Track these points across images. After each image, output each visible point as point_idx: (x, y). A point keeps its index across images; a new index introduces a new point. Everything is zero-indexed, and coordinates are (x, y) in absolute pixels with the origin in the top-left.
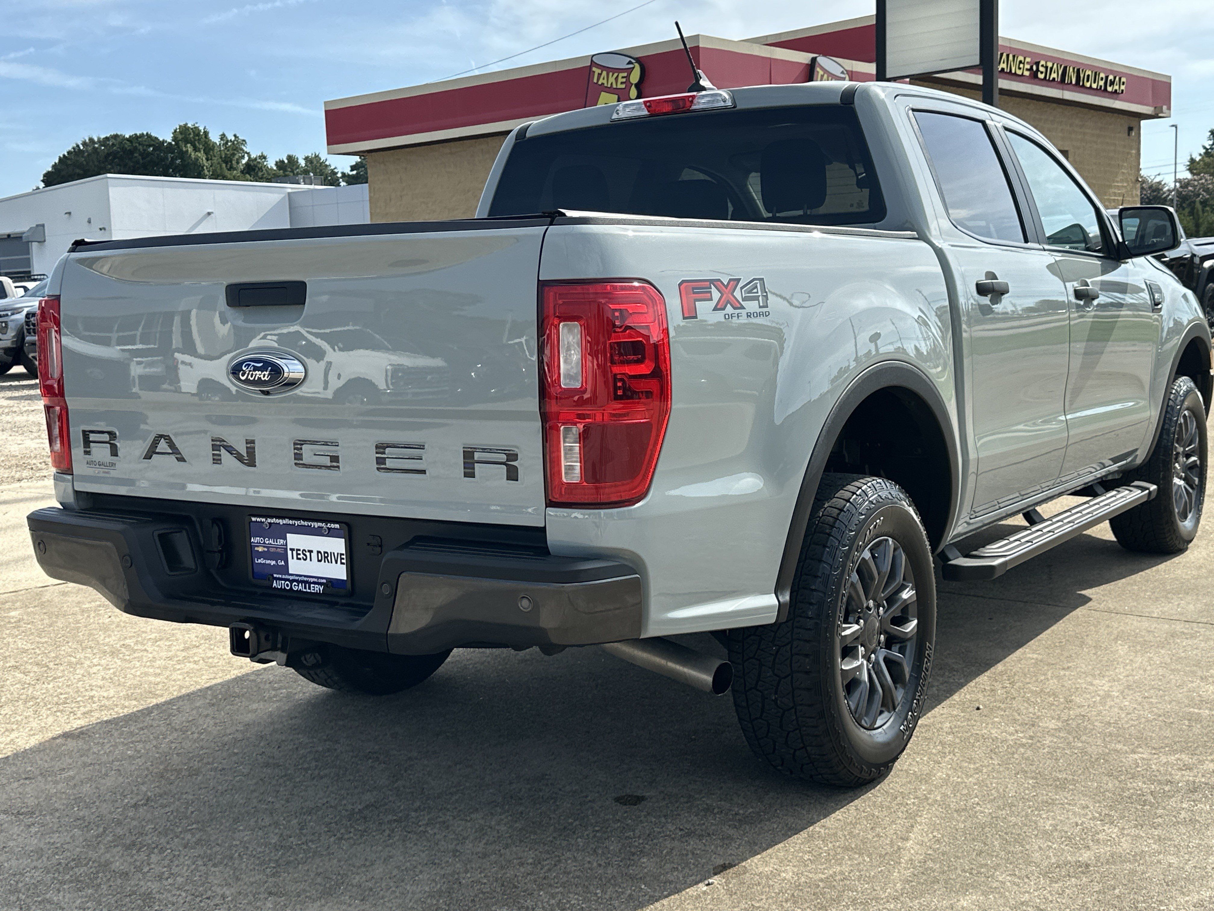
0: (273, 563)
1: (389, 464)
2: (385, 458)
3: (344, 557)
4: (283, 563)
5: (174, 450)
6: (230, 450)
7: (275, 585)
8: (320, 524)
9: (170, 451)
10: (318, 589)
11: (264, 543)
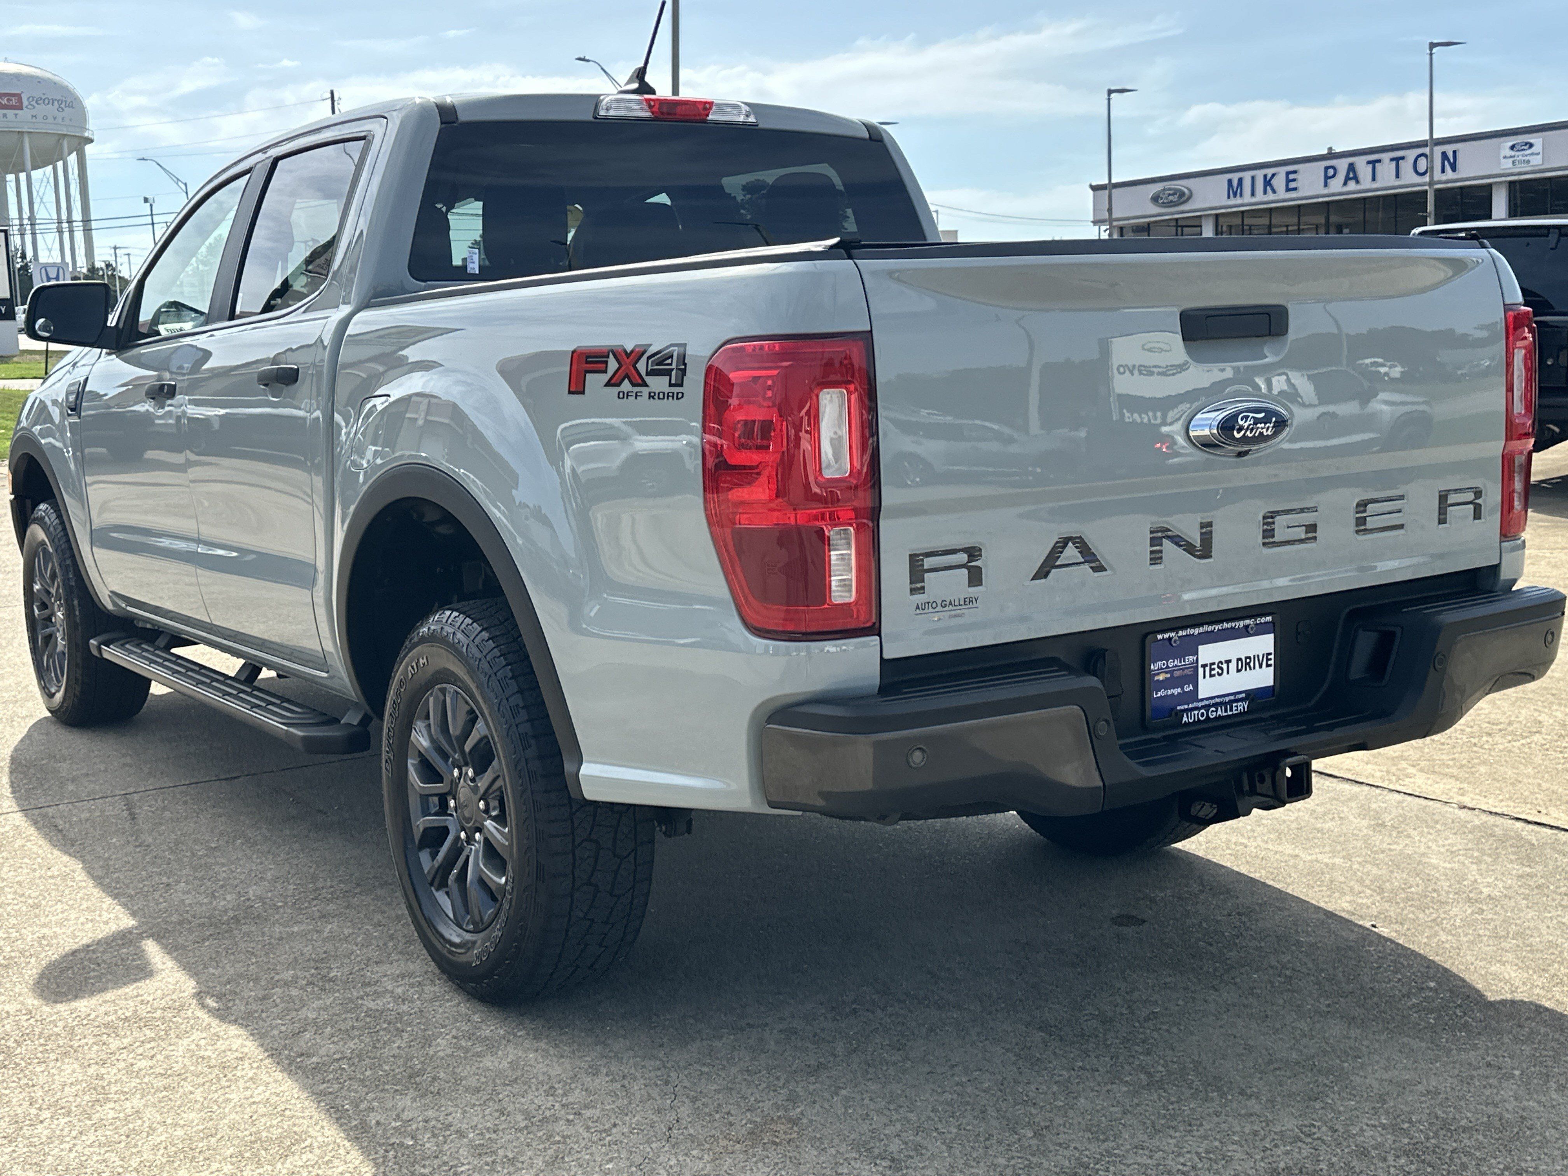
0: (1177, 691)
1: (1371, 523)
2: (1365, 518)
3: (1272, 657)
4: (1191, 687)
5: (1088, 555)
6: (1177, 540)
7: (1185, 719)
8: (1247, 622)
9: (1082, 560)
10: (1242, 706)
11: (1168, 667)
